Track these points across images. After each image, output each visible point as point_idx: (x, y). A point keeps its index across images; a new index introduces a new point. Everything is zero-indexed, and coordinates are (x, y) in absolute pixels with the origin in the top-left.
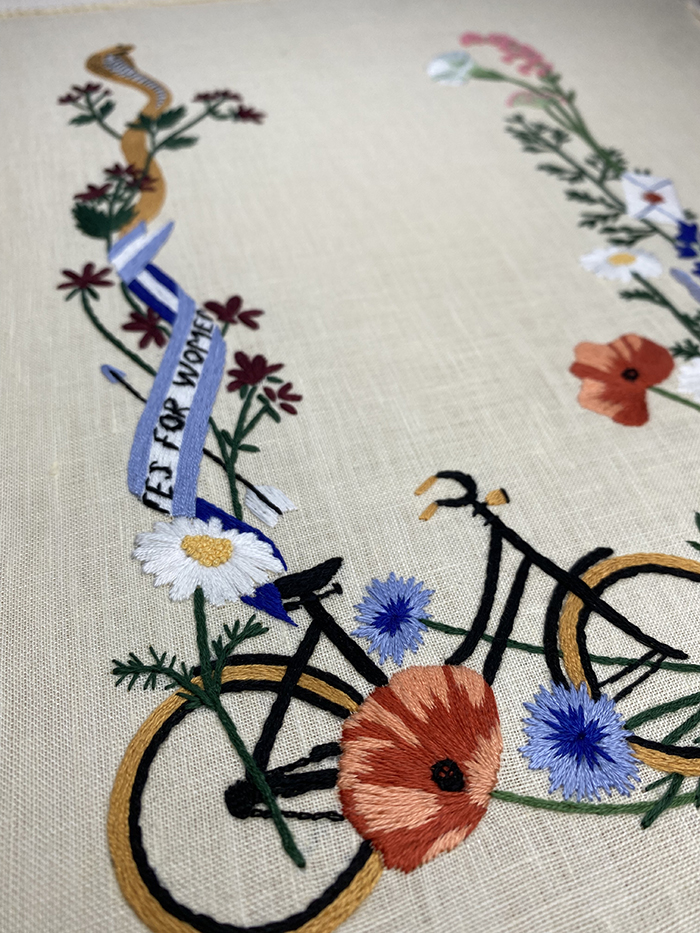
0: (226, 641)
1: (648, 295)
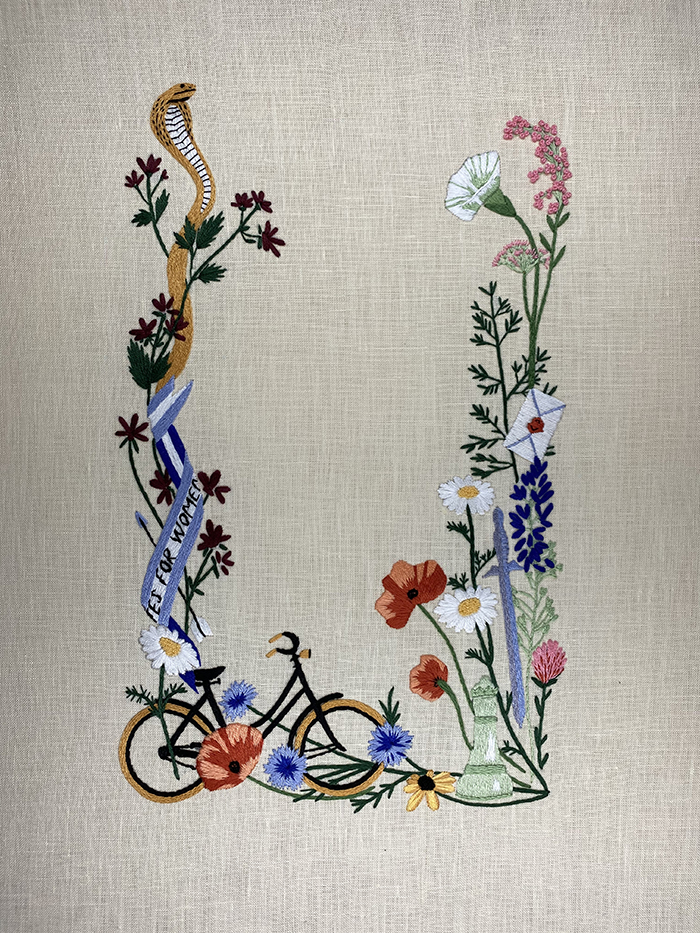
0: (170, 691)
1: (466, 530)
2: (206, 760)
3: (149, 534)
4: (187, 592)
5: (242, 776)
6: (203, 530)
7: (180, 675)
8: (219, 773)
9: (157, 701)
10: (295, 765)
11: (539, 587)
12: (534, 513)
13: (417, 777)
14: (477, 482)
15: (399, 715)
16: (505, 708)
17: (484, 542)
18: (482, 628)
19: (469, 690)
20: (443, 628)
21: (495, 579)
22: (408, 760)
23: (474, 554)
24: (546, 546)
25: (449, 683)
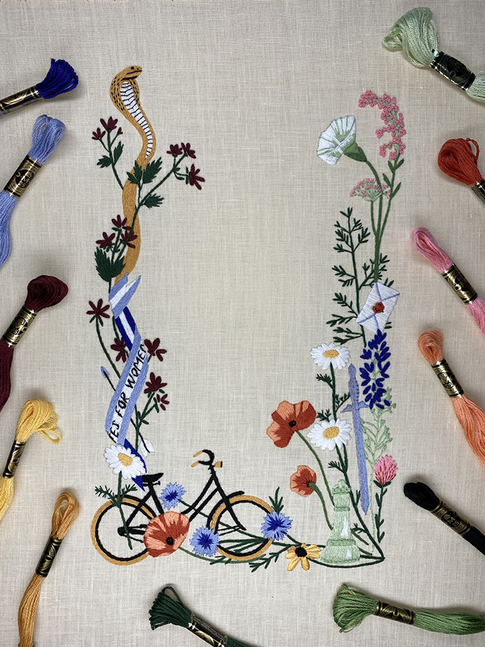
0: (125, 490)
1: (329, 380)
2: (150, 536)
3: (110, 383)
4: (137, 422)
5: (175, 547)
6: (148, 379)
7: (133, 479)
8: (159, 545)
9: (116, 496)
10: (211, 540)
11: (380, 419)
12: (377, 369)
13: (295, 548)
14: (338, 347)
15: (283, 506)
16: (356, 501)
17: (342, 388)
18: (340, 446)
19: (331, 490)
20: (313, 448)
21: (350, 414)
22: (288, 536)
23: (335, 397)
24: (385, 391)
25: (317, 484)
